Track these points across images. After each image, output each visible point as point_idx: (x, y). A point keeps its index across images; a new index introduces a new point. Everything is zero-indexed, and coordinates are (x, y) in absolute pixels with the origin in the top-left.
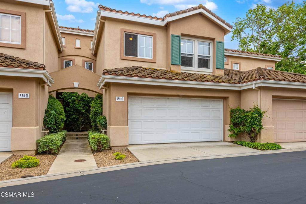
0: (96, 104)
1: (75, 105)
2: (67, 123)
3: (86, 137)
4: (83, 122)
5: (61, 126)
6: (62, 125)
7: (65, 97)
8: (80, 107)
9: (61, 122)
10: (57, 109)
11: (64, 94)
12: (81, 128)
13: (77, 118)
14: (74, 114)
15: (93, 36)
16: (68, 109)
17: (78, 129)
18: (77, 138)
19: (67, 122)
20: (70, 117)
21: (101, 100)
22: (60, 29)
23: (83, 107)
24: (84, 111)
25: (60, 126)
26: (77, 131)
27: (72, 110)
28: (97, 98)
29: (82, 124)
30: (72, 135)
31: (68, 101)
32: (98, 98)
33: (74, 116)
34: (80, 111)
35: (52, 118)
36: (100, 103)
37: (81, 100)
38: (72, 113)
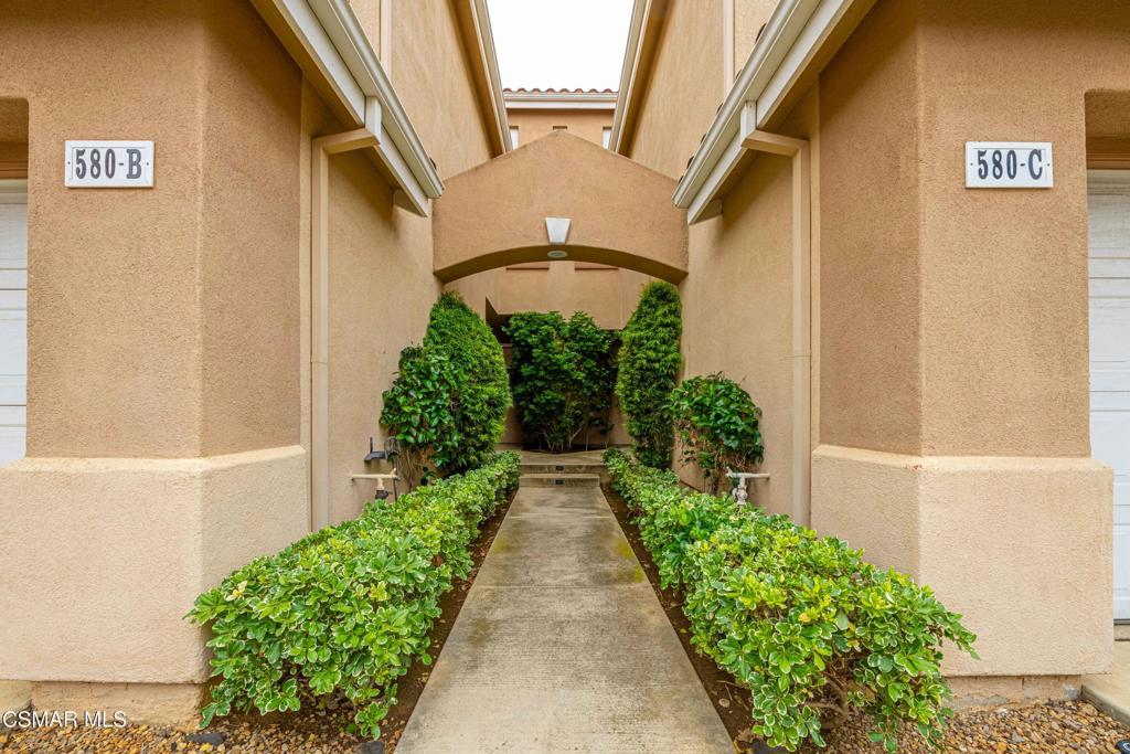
0: (649, 326)
1: (550, 355)
2: (525, 419)
3: (596, 480)
4: (577, 418)
5: (491, 435)
6: (493, 431)
7: (518, 328)
8: (569, 361)
9: (489, 417)
10: (468, 354)
11: (516, 319)
12: (571, 439)
13: (557, 401)
14: (549, 388)
15: (612, 106)
16: (528, 369)
17: (562, 441)
18: (559, 482)
19: (524, 416)
20: (535, 400)
21: (673, 305)
22: (506, 95)
23: (579, 363)
24: (581, 376)
25: (484, 437)
26: (557, 451)
27: (542, 373)
28: (654, 300)
29: (576, 427)
30: (541, 469)
31: (526, 341)
32: (659, 298)
33: (549, 395)
34: (570, 376)
35: (428, 395)
36: (668, 321)
37: (573, 337)
38: (539, 384)
